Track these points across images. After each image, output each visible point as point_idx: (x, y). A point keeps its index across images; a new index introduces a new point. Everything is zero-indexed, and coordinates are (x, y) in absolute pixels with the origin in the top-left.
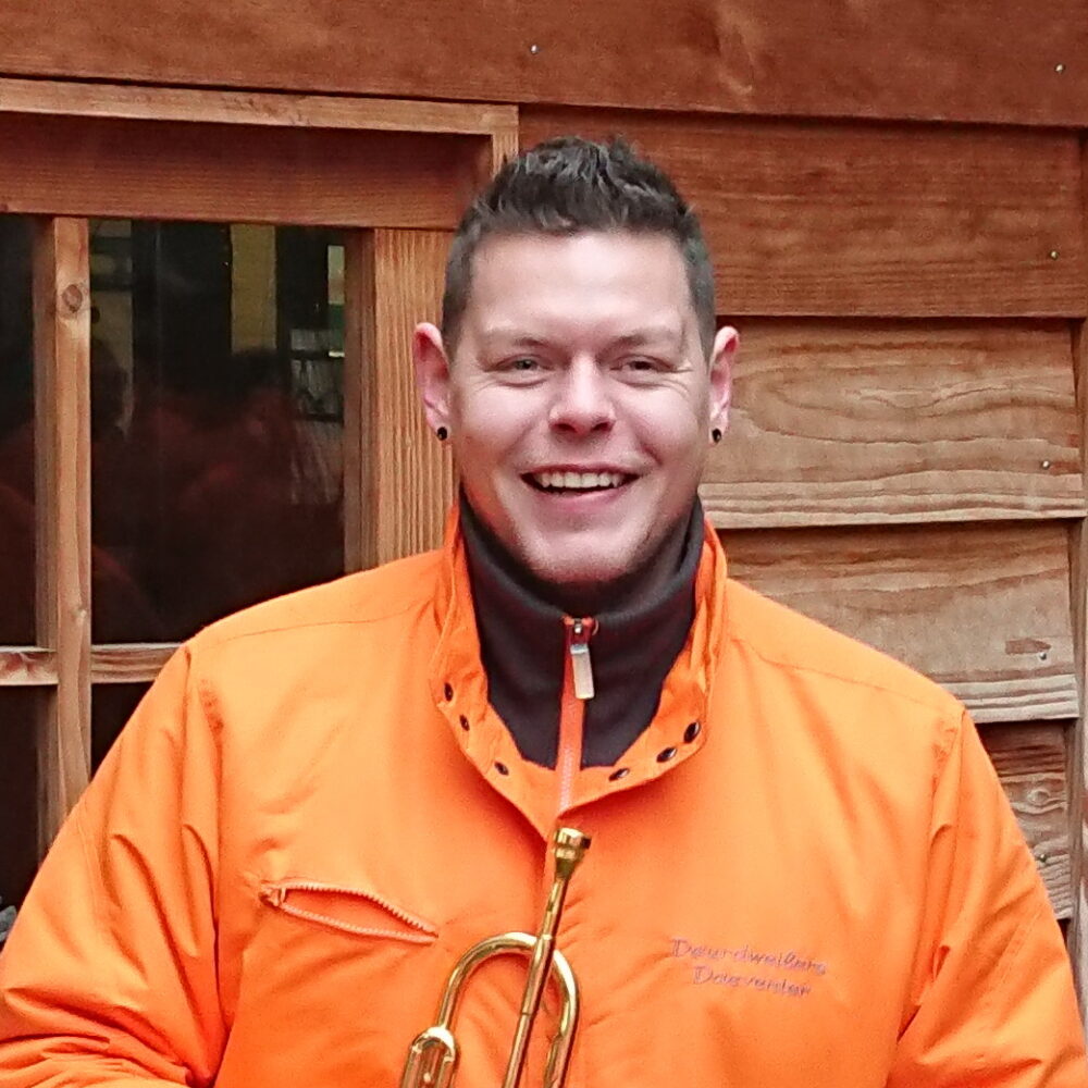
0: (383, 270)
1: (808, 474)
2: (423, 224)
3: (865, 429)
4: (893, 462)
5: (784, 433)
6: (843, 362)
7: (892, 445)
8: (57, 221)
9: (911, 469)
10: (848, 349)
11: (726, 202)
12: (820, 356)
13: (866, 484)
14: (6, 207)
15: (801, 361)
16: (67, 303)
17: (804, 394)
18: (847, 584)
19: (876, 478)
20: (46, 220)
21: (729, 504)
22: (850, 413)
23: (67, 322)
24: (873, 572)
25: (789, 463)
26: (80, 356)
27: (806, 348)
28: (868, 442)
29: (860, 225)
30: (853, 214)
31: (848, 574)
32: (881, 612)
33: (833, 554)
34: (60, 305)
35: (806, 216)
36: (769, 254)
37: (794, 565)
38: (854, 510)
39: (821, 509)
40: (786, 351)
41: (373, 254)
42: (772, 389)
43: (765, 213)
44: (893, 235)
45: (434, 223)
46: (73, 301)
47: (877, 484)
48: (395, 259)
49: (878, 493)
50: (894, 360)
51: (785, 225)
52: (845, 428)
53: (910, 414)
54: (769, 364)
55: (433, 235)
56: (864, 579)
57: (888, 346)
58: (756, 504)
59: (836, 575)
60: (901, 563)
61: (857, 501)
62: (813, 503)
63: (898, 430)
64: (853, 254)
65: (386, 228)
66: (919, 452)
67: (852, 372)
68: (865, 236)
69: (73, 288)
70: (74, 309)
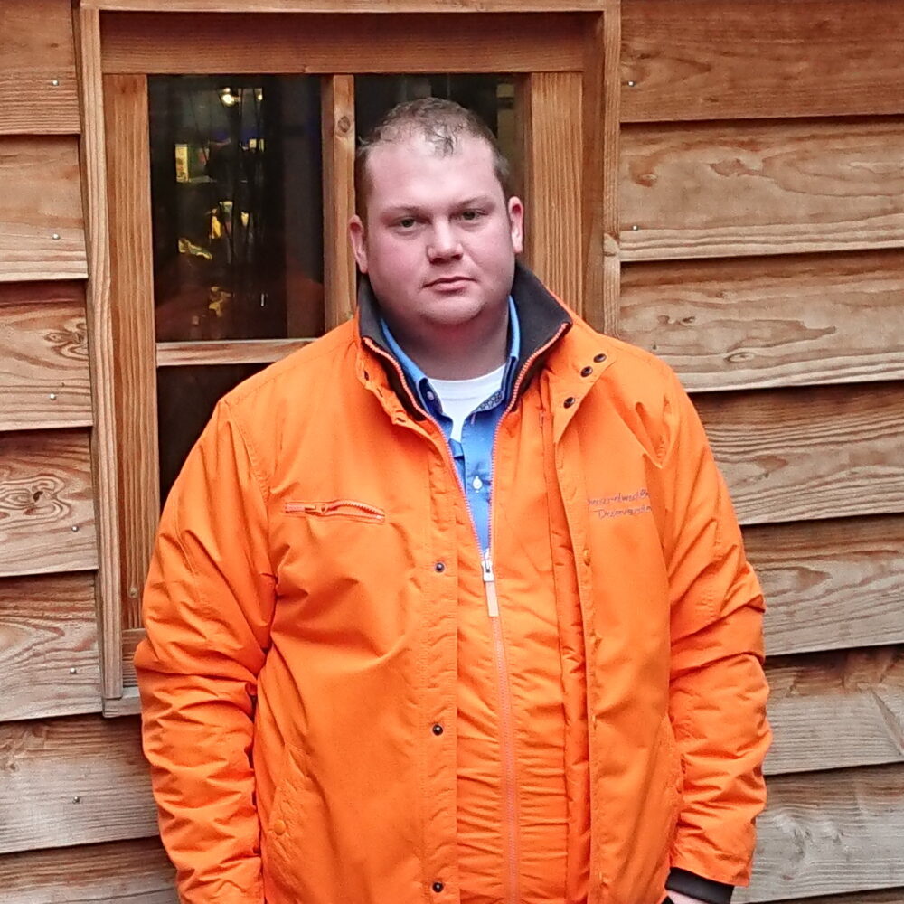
0: (537, 99)
1: (815, 218)
2: (562, 69)
3: (852, 188)
4: (872, 209)
5: (799, 192)
6: (838, 145)
7: (873, 198)
8: (335, 77)
9: (885, 212)
10: (844, 136)
11: (759, 45)
12: (821, 142)
13: (854, 224)
14: (304, 70)
15: (810, 145)
16: (341, 127)
17: (812, 167)
18: (843, 288)
19: (862, 219)
20: (329, 76)
21: (763, 238)
22: (842, 178)
23: (340, 139)
24: (860, 281)
25: (802, 212)
26: (349, 158)
27: (813, 137)
28: (857, 196)
29: (850, 56)
30: (846, 49)
31: (843, 282)
32: (866, 306)
33: (832, 270)
34: (337, 129)
35: (814, 51)
36: (788, 78)
37: (806, 277)
38: (845, 241)
39: (822, 240)
40: (800, 139)
41: (531, 90)
42: (790, 164)
43: (785, 51)
44: (871, 61)
45: (568, 68)
46: (344, 126)
47: (862, 223)
48: (545, 91)
49: (862, 229)
50: (875, 142)
51: (799, 59)
52: (840, 188)
53: (884, 177)
54: (788, 149)
55: (568, 76)
56: (854, 285)
57: (870, 134)
58: (779, 238)
59: (835, 283)
60: (878, 274)
61: (847, 235)
62: (816, 237)
63: (875, 188)
64: (845, 75)
65: (539, 72)
66: (892, 202)
67: (845, 152)
68: (853, 64)
69: (344, 118)
70: (345, 131)
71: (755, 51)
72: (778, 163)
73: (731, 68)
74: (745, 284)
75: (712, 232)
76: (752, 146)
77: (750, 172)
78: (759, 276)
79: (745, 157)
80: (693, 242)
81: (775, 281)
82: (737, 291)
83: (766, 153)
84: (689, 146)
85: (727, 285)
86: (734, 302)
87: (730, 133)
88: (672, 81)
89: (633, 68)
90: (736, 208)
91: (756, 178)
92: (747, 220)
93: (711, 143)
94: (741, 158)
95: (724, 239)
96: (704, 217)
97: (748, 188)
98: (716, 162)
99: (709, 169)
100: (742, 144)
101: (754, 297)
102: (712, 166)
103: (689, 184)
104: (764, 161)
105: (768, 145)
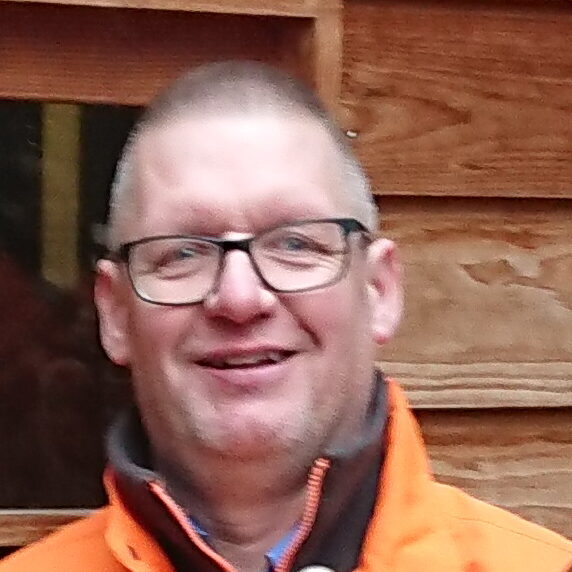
71: (534, 94)
72: (562, 267)
73: (499, 119)
74: (511, 451)
75: (464, 368)
76: (525, 241)
77: (523, 281)
78: (531, 439)
79: (514, 256)
80: (435, 383)
81: (552, 447)
82: (497, 460)
83: (547, 252)
84: (433, 236)
85: (481, 451)
86: (492, 477)
87: (493, 219)
88: (414, 134)
89: (356, 110)
90: (502, 334)
91: (529, 289)
92: (516, 353)
93: (465, 232)
94: (508, 258)
95: (484, 380)
96: (454, 347)
97: (520, 306)
98: (472, 262)
99: (463, 273)
100: (512, 238)
101: (522, 470)
102: (467, 267)
103: (433, 294)
104: (542, 263)
105: (549, 240)
